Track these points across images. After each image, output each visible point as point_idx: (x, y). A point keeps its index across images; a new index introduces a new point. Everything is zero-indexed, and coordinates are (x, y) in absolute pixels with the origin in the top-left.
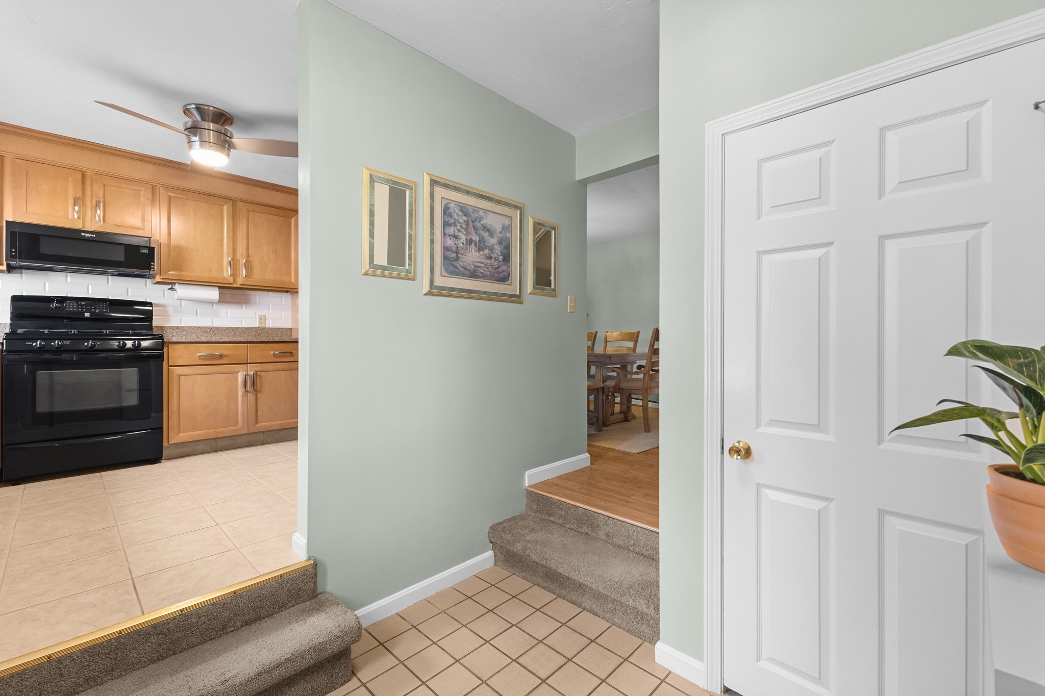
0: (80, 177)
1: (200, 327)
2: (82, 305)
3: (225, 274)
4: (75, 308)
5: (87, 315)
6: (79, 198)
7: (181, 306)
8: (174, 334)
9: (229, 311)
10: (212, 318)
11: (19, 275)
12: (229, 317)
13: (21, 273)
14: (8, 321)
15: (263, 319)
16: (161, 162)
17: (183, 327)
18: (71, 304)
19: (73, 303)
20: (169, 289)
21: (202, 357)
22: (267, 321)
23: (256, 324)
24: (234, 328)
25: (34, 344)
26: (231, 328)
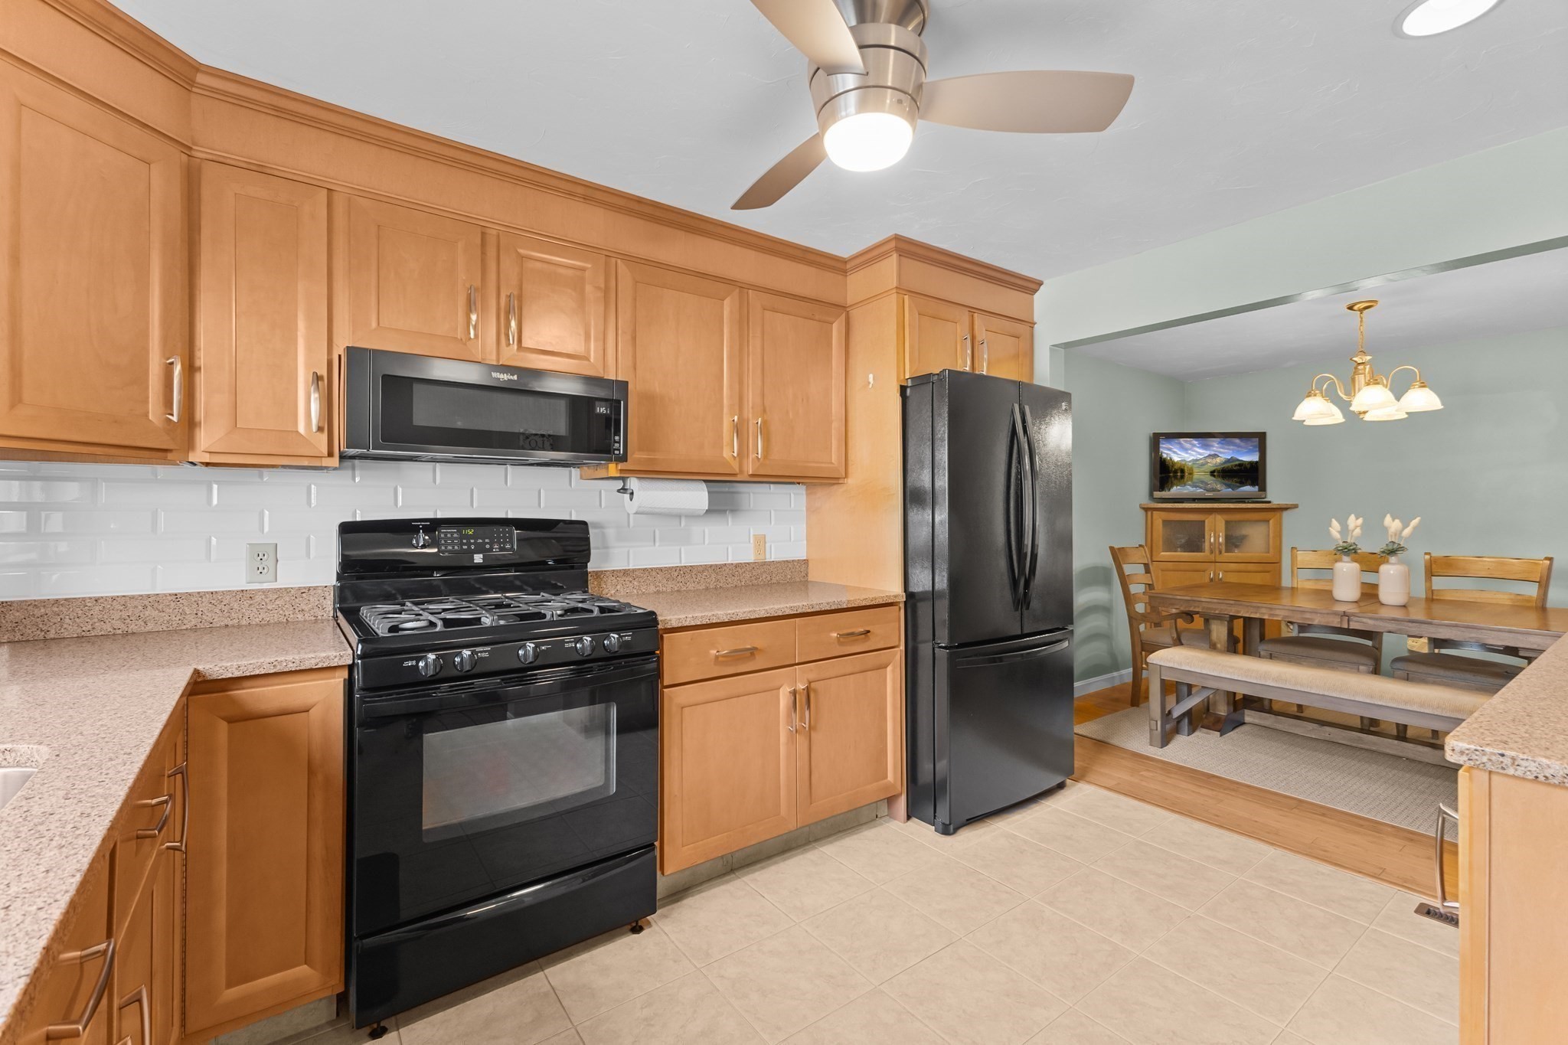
0: (478, 241)
1: (661, 569)
2: (468, 537)
3: (726, 454)
4: (456, 544)
5: (478, 559)
6: (476, 290)
7: (629, 526)
8: (618, 587)
9: (707, 531)
10: (679, 548)
11: (349, 473)
12: (707, 542)
13: (353, 468)
14: (332, 580)
15: (761, 542)
16: (621, 202)
17: (634, 571)
18: (449, 535)
19: (452, 534)
20: (619, 491)
21: (720, 659)
22: (768, 545)
23: (748, 556)
24: (716, 565)
25: (421, 664)
26: (711, 566)
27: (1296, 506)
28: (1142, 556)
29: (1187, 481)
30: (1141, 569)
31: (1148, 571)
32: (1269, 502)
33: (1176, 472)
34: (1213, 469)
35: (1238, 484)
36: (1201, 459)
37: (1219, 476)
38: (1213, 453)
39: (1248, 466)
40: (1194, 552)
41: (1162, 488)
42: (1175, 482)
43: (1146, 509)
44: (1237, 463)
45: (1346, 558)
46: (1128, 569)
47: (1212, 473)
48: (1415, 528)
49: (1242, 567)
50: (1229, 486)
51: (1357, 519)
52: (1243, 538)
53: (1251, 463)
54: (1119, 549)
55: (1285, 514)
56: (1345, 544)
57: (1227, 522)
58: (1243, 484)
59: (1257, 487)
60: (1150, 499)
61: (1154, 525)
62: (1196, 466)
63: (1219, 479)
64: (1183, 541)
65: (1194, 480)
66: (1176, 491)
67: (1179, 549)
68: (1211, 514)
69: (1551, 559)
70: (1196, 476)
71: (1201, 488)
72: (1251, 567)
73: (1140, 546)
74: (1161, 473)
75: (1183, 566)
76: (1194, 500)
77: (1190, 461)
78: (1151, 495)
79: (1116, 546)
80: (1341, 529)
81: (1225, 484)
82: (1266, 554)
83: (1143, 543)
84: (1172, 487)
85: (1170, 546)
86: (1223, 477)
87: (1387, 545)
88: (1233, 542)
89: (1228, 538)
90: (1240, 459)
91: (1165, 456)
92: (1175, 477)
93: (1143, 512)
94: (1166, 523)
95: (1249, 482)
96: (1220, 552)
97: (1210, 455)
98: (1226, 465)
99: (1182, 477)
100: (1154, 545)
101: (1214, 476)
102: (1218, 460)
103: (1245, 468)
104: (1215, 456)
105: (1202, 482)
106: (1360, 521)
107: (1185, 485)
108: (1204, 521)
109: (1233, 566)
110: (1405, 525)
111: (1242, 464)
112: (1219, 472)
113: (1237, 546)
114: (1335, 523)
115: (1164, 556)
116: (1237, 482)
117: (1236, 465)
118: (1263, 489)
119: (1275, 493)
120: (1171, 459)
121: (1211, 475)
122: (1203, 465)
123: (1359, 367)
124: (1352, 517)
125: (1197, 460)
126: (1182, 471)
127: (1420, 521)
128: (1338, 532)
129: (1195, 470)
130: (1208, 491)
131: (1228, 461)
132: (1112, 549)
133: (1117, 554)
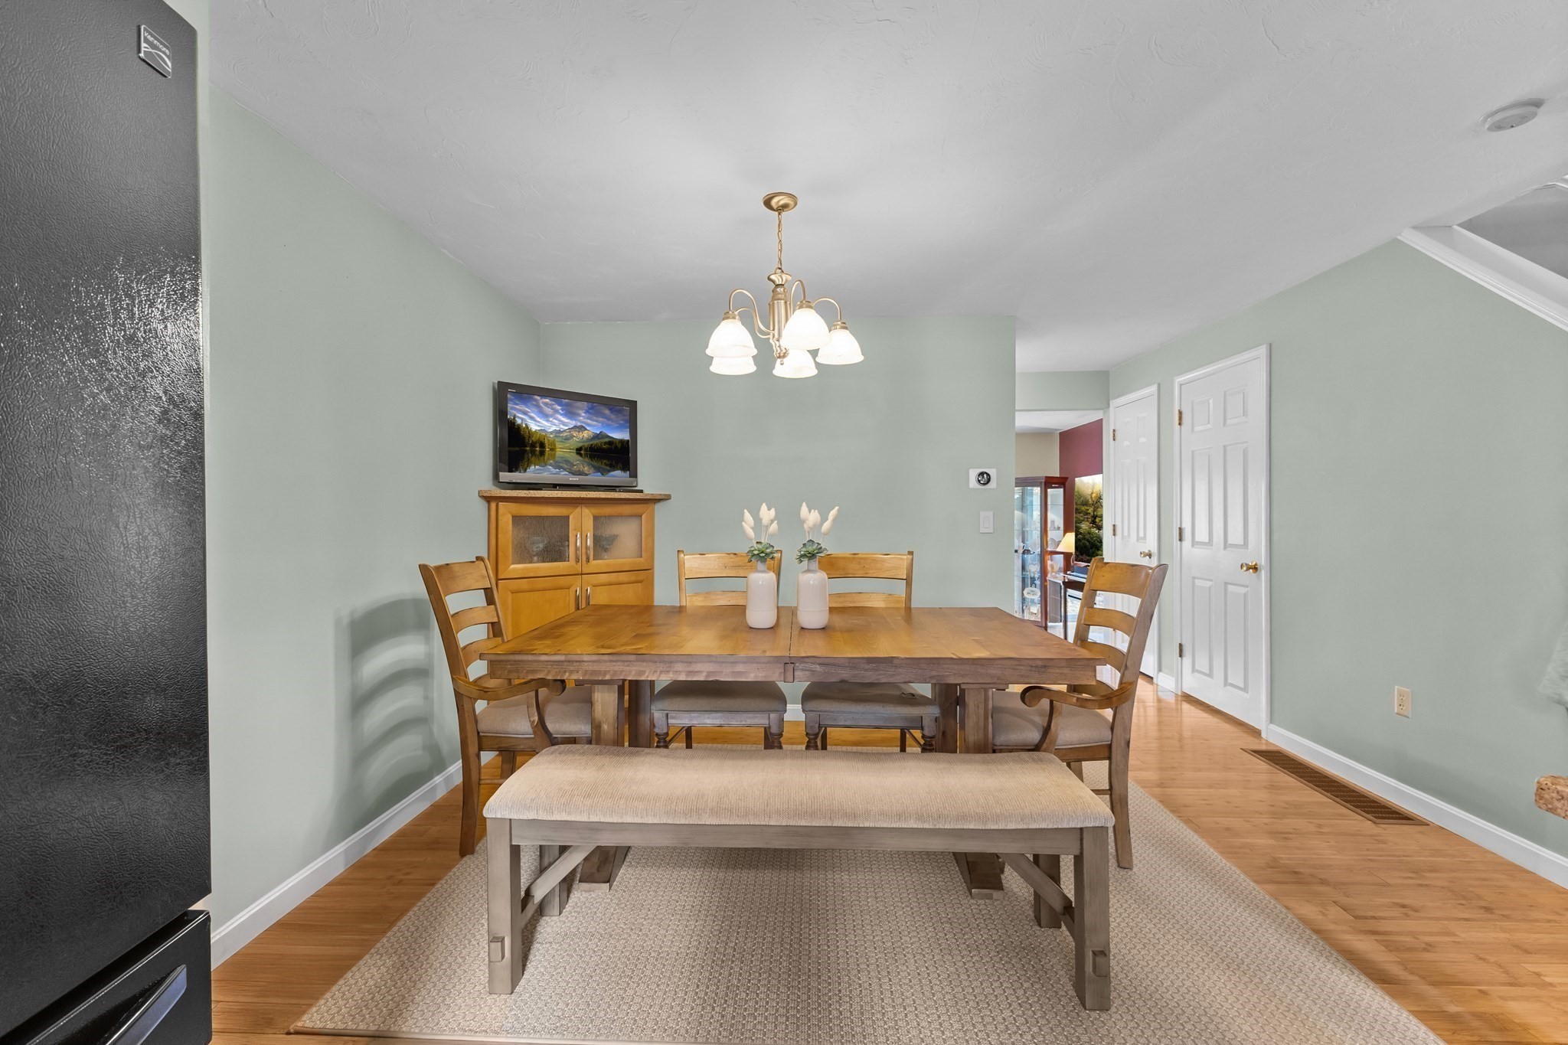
27: (667, 498)
28: (481, 576)
29: (548, 459)
30: (478, 599)
31: (490, 601)
32: (641, 491)
33: (533, 445)
34: (580, 445)
35: (608, 468)
36: (565, 431)
37: (586, 455)
38: (579, 424)
39: (619, 445)
40: (555, 561)
41: (512, 468)
42: (533, 459)
43: (488, 499)
44: (607, 440)
45: (761, 566)
46: (454, 603)
47: (579, 451)
48: (834, 520)
49: (613, 577)
50: (598, 469)
51: (769, 509)
52: (613, 539)
53: (622, 441)
54: (438, 568)
55: (658, 507)
56: (760, 546)
57: (596, 518)
58: (613, 467)
59: (628, 472)
60: (494, 485)
61: (500, 522)
62: (560, 439)
63: (587, 459)
64: (541, 546)
65: (557, 459)
66: (533, 473)
67: (535, 558)
68: (577, 507)
69: (911, 553)
70: (559, 453)
71: (565, 470)
72: (623, 577)
73: (478, 558)
74: (510, 445)
75: (541, 583)
76: (554, 486)
77: (551, 433)
78: (496, 477)
79: (432, 563)
80: (755, 524)
81: (594, 467)
82: (638, 559)
83: (485, 555)
84: (528, 466)
85: (523, 554)
86: (592, 457)
87: (804, 545)
88: (602, 545)
89: (597, 539)
90: (610, 435)
91: (519, 421)
92: (533, 452)
93: (483, 504)
94: (517, 519)
95: (620, 465)
96: (588, 560)
97: (575, 427)
98: (595, 442)
99: (542, 453)
100: (500, 553)
101: (581, 455)
102: (585, 434)
103: (616, 447)
104: (581, 428)
105: (567, 462)
106: (773, 512)
107: (546, 465)
108: (568, 517)
109: (603, 578)
110: (824, 519)
111: (612, 442)
112: (586, 450)
113: (606, 550)
114: (747, 515)
115: (514, 570)
116: (606, 465)
117: (606, 443)
118: (634, 475)
119: (648, 480)
120: (527, 427)
121: (577, 453)
122: (567, 439)
123: (778, 290)
124: (764, 507)
125: (560, 432)
126: (542, 445)
127: (838, 510)
128: (752, 528)
129: (558, 445)
130: (574, 474)
131: (597, 436)
132: (424, 569)
133: (435, 579)
